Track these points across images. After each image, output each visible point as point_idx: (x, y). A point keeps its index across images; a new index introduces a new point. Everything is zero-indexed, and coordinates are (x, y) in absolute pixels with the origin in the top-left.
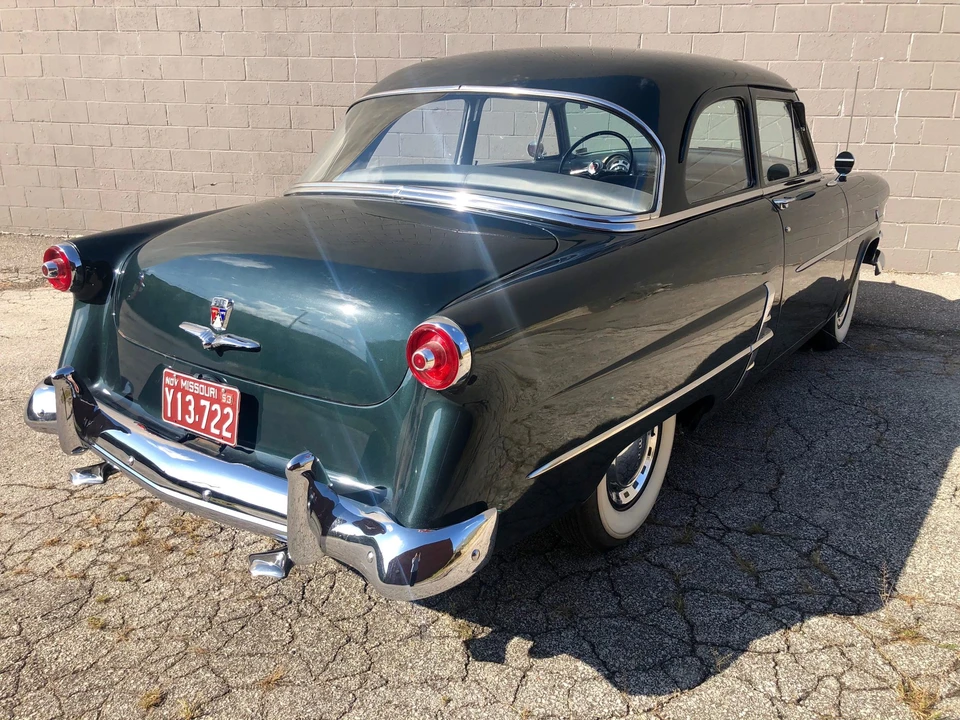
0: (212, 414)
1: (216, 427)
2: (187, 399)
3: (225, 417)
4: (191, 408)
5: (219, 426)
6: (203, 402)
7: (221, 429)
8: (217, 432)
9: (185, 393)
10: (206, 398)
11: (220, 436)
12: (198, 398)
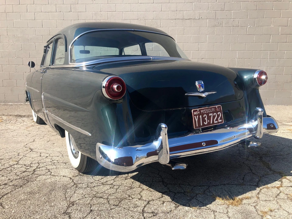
0: (214, 117)
1: (216, 121)
2: (204, 116)
3: (218, 116)
4: (206, 119)
5: (217, 120)
6: (210, 115)
7: (218, 120)
8: (217, 122)
9: (203, 114)
10: (211, 113)
11: (218, 123)
12: (208, 114)
